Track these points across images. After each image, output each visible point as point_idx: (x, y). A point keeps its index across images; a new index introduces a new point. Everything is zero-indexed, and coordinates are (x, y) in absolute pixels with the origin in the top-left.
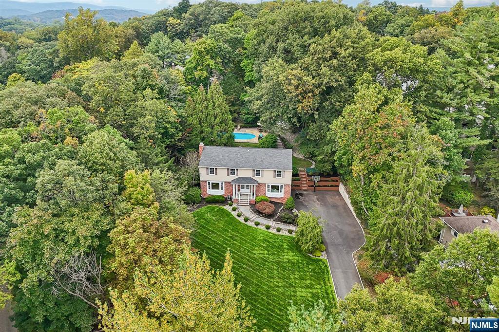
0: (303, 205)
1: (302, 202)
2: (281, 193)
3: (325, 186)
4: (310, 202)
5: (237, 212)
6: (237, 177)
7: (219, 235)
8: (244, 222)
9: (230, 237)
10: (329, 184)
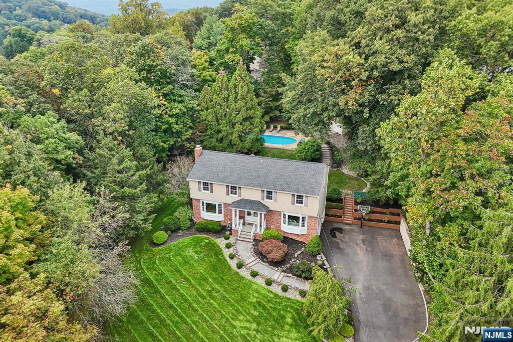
0: (339, 248)
1: (338, 243)
2: (303, 228)
3: (378, 221)
4: (351, 244)
5: (231, 251)
6: (240, 198)
7: (193, 286)
8: (236, 269)
9: (209, 291)
10: (386, 218)
